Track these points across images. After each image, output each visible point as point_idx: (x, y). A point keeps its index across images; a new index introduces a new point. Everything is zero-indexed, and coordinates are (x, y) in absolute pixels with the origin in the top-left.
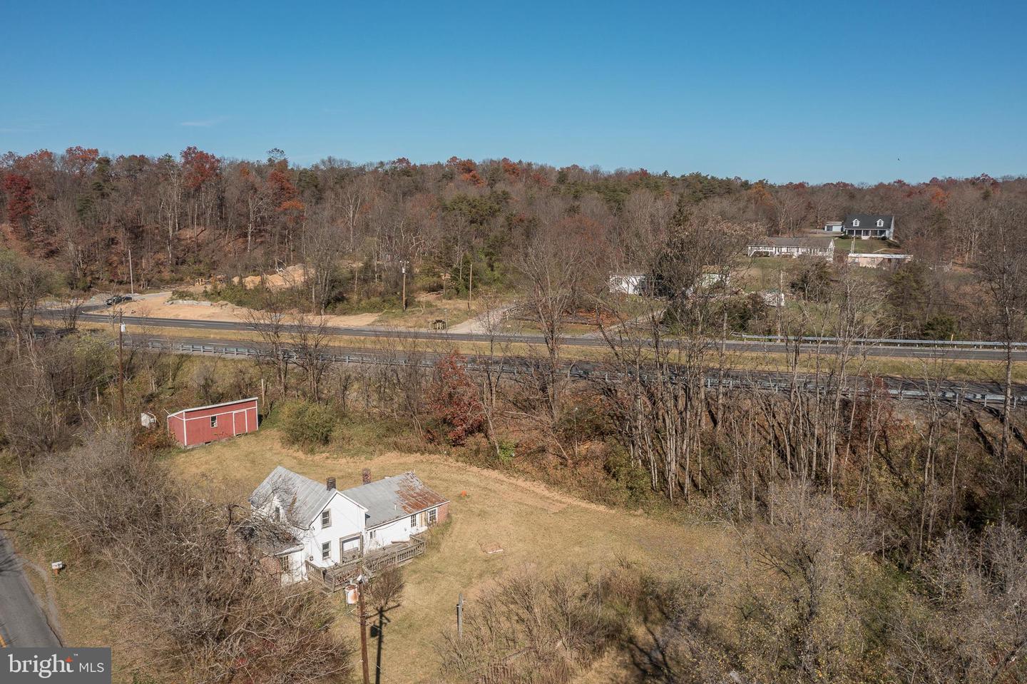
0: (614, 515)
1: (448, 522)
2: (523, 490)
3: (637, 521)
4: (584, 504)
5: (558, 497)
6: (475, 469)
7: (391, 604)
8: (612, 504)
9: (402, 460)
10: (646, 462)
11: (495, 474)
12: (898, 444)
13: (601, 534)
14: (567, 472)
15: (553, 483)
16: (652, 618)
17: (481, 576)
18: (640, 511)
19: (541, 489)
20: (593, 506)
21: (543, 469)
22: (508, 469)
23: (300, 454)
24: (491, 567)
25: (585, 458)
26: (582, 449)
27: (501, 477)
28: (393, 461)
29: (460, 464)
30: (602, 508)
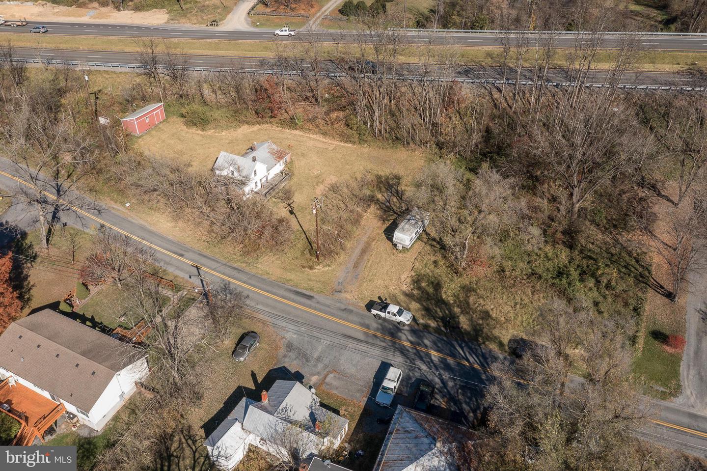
0: (356, 149)
1: (292, 162)
2: (314, 140)
3: (365, 149)
4: (342, 144)
5: (330, 142)
6: (287, 130)
7: (291, 201)
8: (354, 143)
9: (251, 130)
10: (365, 123)
11: (297, 132)
12: (463, 105)
13: (354, 158)
14: (330, 128)
15: (324, 134)
16: (382, 191)
17: (317, 184)
18: (366, 145)
19: (320, 138)
20: (346, 145)
21: (317, 127)
22: (302, 128)
23: (199, 132)
24: (319, 179)
25: (336, 120)
26: (334, 115)
27: (301, 133)
28: (248, 131)
29: (279, 128)
30: (350, 145)
